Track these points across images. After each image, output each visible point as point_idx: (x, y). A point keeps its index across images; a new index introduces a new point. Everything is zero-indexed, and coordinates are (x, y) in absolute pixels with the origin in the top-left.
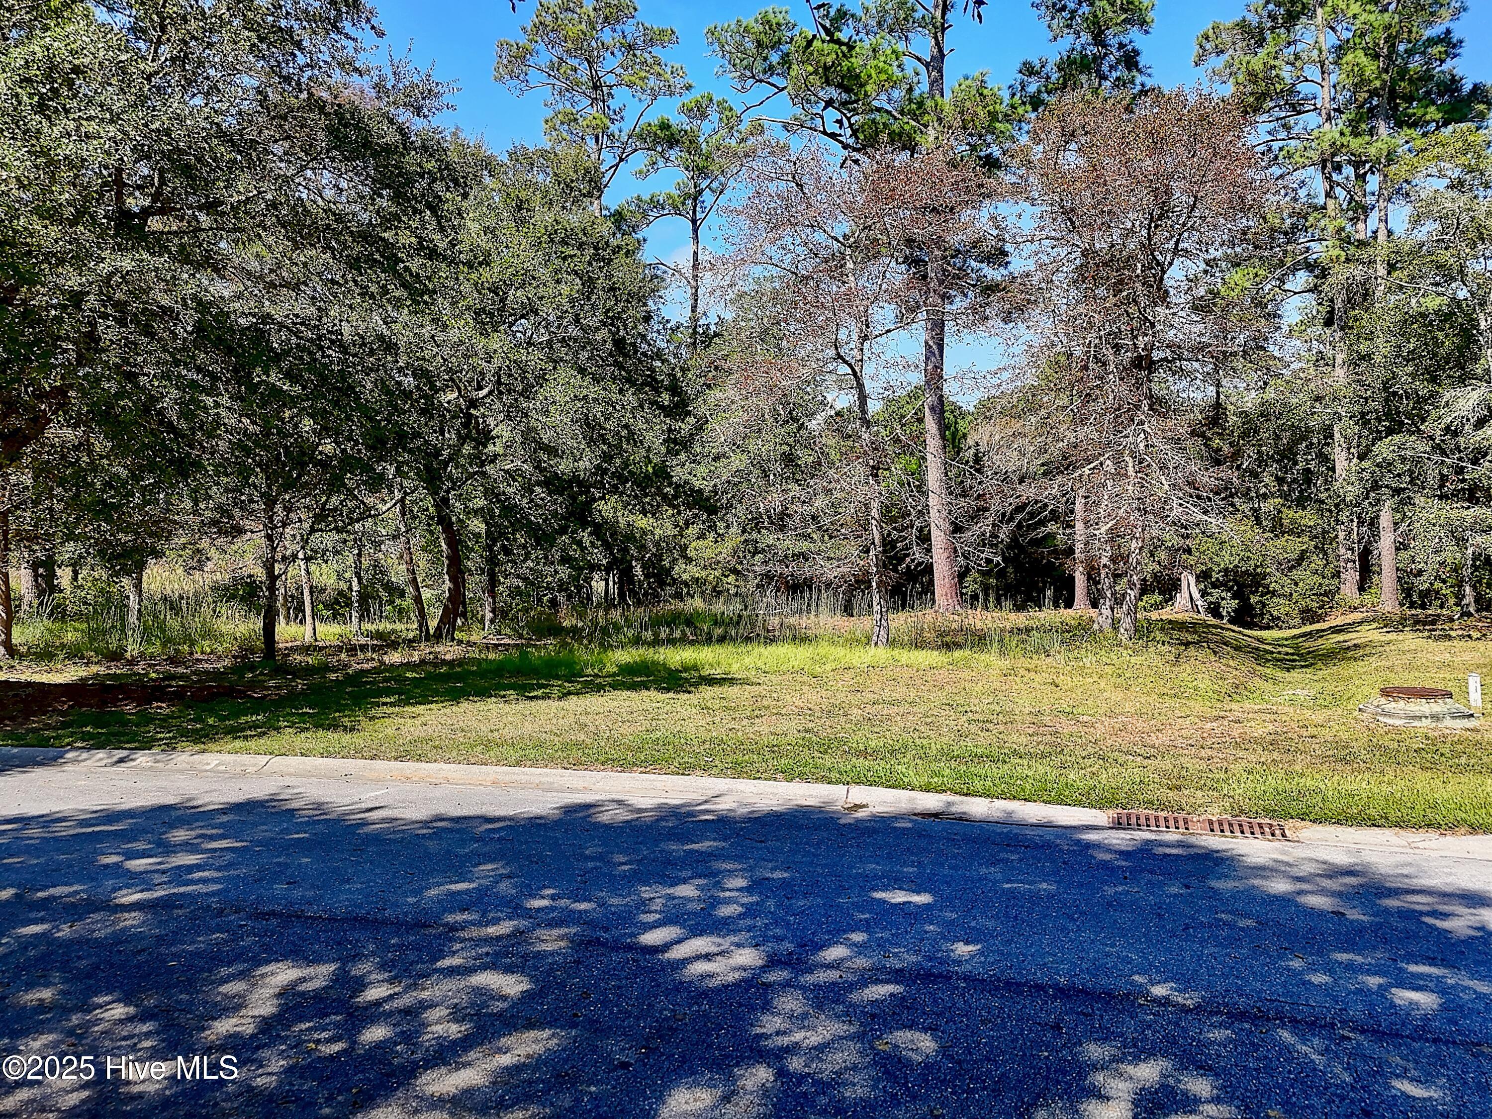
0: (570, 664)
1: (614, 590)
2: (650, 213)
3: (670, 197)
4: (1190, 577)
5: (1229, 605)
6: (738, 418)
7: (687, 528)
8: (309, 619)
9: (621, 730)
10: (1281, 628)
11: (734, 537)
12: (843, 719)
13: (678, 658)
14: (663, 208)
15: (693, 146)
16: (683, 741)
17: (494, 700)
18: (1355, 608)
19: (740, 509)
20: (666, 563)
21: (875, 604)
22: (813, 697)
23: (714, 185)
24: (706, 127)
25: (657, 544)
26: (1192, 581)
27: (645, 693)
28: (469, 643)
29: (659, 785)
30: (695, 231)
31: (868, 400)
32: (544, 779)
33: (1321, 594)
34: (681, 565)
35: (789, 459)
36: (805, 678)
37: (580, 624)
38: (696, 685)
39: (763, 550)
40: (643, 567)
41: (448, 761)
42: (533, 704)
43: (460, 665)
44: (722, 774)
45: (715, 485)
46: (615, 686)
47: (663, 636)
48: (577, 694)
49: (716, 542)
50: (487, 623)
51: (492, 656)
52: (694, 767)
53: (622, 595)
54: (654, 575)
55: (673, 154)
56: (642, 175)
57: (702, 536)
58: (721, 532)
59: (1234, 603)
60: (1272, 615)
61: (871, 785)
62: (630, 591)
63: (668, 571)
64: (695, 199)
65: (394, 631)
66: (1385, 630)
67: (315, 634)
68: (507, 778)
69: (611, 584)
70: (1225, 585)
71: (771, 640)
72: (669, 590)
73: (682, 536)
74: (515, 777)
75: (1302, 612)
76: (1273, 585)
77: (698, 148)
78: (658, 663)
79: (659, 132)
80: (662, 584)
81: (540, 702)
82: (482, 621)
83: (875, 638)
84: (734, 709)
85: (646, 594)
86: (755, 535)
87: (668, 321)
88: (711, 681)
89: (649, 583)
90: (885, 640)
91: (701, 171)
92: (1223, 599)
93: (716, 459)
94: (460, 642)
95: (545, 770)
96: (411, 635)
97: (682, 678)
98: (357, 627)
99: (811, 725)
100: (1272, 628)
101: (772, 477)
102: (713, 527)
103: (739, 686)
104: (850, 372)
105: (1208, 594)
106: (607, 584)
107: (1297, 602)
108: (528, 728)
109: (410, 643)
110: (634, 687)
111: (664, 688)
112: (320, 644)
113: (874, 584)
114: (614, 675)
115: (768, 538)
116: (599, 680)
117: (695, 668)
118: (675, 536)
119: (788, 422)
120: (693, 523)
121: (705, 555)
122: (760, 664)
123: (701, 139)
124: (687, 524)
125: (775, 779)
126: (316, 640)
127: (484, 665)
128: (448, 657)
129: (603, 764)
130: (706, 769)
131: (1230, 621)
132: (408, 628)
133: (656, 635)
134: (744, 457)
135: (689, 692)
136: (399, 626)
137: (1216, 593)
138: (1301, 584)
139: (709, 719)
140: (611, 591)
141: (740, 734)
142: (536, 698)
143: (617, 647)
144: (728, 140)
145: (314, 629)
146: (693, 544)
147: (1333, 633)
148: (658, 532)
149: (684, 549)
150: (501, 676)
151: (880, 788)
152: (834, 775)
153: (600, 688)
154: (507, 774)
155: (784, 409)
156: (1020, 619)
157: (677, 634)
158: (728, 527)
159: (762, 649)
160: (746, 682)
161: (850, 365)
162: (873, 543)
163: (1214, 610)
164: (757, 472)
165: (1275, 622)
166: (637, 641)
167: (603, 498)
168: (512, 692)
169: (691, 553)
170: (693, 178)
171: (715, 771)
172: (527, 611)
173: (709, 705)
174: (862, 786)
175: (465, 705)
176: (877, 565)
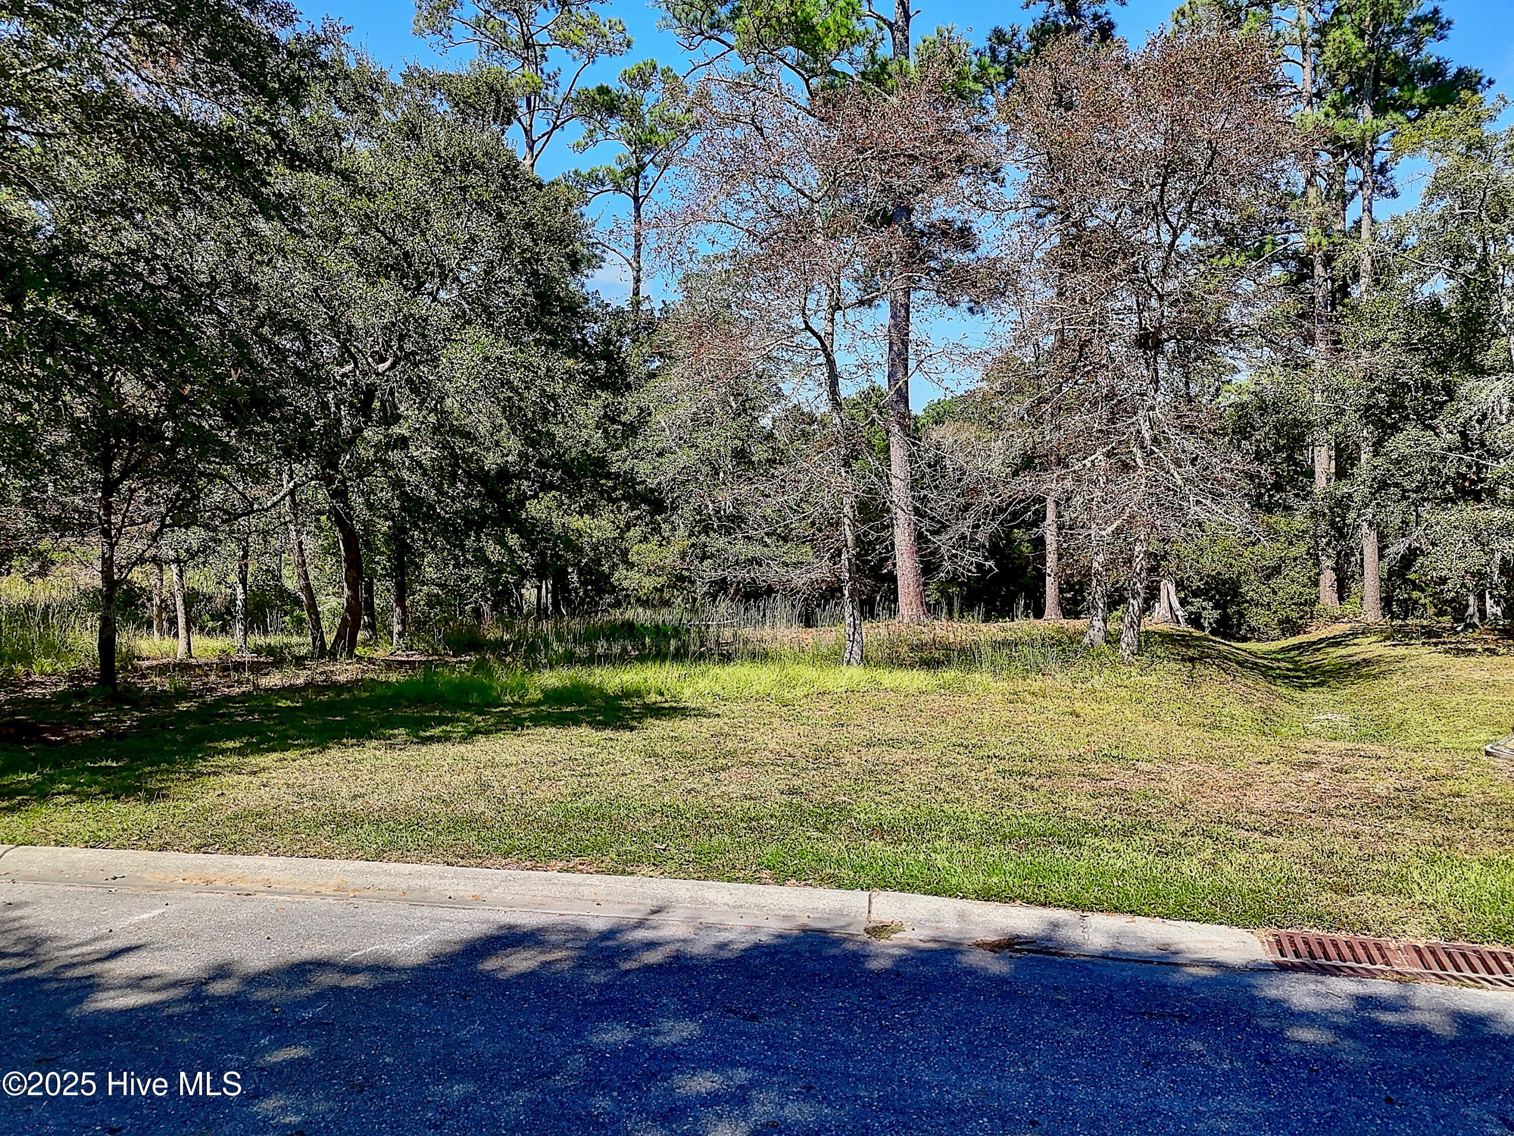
0: (484, 690)
1: (547, 599)
2: (589, 190)
3: (610, 171)
4: (1169, 585)
5: (1211, 615)
6: (685, 409)
7: (628, 530)
8: (182, 633)
9: (539, 795)
10: (1259, 640)
11: (680, 540)
12: (836, 771)
13: (618, 681)
14: (603, 184)
15: (634, 115)
16: (623, 812)
17: (375, 743)
18: (1337, 619)
19: (687, 511)
20: (605, 568)
21: (847, 615)
22: (788, 734)
23: (658, 159)
24: (649, 98)
25: (595, 548)
26: (1172, 588)
27: (574, 731)
28: (371, 661)
29: (586, 891)
30: (638, 209)
31: (840, 380)
32: (415, 883)
33: (1301, 604)
34: (621, 573)
35: (741, 455)
36: (773, 706)
37: (506, 637)
38: (640, 718)
39: (713, 555)
40: (580, 574)
41: (274, 853)
42: (424, 749)
43: (349, 690)
44: (681, 872)
45: (659, 484)
46: (538, 720)
47: (600, 651)
48: (487, 733)
49: (661, 545)
50: (395, 637)
51: (393, 677)
52: (639, 861)
53: (556, 604)
54: (591, 583)
55: (614, 124)
56: (581, 148)
57: (645, 540)
58: (666, 535)
59: (1216, 614)
60: (1249, 626)
61: (902, 890)
62: (564, 599)
63: (608, 577)
64: (637, 175)
65: (288, 646)
66: (1388, 643)
67: (189, 649)
68: (361, 881)
69: (544, 590)
70: (1206, 594)
71: (726, 658)
72: (609, 599)
73: (623, 539)
74: (371, 879)
75: (1280, 622)
76: (1251, 593)
77: (641, 120)
78: (593, 687)
79: (597, 97)
80: (600, 591)
81: (435, 746)
82: (391, 633)
83: (847, 655)
84: (691, 758)
85: (582, 603)
86: (703, 538)
87: (608, 305)
88: (657, 712)
89: (586, 591)
90: (858, 658)
91: (642, 145)
92: (1204, 609)
93: (660, 454)
94: (360, 659)
95: (417, 867)
96: (304, 651)
97: (621, 708)
98: (241, 641)
99: (797, 782)
100: (1250, 639)
101: (722, 475)
102: (657, 530)
103: (694, 719)
104: (819, 346)
105: (1189, 603)
106: (539, 592)
107: (1275, 612)
108: (407, 793)
109: (299, 662)
110: (562, 721)
111: (600, 722)
112: (193, 661)
113: (846, 592)
114: (539, 703)
115: (717, 542)
116: (519, 711)
117: (638, 694)
118: (615, 539)
119: (739, 415)
120: (635, 525)
121: (648, 560)
122: (717, 689)
123: (645, 109)
124: (628, 527)
125: (759, 881)
126: (191, 657)
127: (379, 690)
128: (342, 678)
129: (506, 855)
130: (658, 862)
131: (1212, 633)
132: (302, 643)
133: (593, 649)
134: (692, 452)
135: (632, 729)
136: (295, 639)
137: (1198, 602)
138: (1280, 593)
139: (659, 773)
140: (543, 600)
141: (701, 799)
142: (432, 739)
143: (545, 667)
144: (672, 110)
145: (189, 644)
146: (635, 548)
147: (1328, 646)
148: (596, 534)
149: (625, 553)
150: (397, 706)
151: (917, 896)
152: (845, 873)
153: (516, 724)
154: (361, 873)
155: (735, 400)
156: (995, 630)
157: (617, 649)
158: (674, 529)
159: (717, 670)
160: (700, 713)
161: (819, 338)
162: (846, 545)
163: (1195, 620)
164: (706, 469)
165: (1254, 634)
166: (569, 659)
167: (535, 496)
168: (402, 731)
169: (633, 558)
170: (635, 152)
171: (671, 866)
172: (447, 623)
173: (658, 749)
174: (890, 893)
175: (334, 753)
176: (849, 571)
